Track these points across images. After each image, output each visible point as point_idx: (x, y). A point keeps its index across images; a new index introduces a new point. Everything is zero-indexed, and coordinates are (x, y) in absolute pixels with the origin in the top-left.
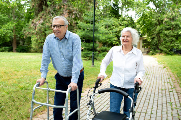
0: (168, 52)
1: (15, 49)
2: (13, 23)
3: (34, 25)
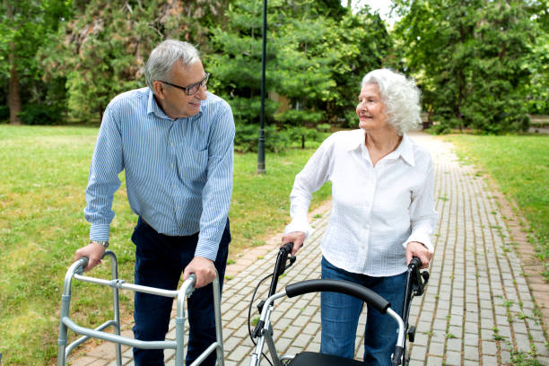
0: (486, 125)
1: (18, 114)
2: (8, 32)
3: (72, 40)
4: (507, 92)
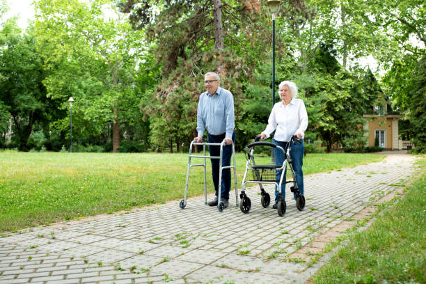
2: (115, 95)
3: (161, 95)
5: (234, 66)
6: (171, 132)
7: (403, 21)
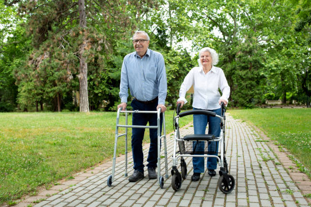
4: (254, 87)
5: (98, 41)
6: (38, 94)
7: (210, 18)
